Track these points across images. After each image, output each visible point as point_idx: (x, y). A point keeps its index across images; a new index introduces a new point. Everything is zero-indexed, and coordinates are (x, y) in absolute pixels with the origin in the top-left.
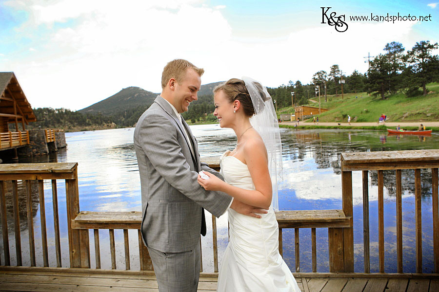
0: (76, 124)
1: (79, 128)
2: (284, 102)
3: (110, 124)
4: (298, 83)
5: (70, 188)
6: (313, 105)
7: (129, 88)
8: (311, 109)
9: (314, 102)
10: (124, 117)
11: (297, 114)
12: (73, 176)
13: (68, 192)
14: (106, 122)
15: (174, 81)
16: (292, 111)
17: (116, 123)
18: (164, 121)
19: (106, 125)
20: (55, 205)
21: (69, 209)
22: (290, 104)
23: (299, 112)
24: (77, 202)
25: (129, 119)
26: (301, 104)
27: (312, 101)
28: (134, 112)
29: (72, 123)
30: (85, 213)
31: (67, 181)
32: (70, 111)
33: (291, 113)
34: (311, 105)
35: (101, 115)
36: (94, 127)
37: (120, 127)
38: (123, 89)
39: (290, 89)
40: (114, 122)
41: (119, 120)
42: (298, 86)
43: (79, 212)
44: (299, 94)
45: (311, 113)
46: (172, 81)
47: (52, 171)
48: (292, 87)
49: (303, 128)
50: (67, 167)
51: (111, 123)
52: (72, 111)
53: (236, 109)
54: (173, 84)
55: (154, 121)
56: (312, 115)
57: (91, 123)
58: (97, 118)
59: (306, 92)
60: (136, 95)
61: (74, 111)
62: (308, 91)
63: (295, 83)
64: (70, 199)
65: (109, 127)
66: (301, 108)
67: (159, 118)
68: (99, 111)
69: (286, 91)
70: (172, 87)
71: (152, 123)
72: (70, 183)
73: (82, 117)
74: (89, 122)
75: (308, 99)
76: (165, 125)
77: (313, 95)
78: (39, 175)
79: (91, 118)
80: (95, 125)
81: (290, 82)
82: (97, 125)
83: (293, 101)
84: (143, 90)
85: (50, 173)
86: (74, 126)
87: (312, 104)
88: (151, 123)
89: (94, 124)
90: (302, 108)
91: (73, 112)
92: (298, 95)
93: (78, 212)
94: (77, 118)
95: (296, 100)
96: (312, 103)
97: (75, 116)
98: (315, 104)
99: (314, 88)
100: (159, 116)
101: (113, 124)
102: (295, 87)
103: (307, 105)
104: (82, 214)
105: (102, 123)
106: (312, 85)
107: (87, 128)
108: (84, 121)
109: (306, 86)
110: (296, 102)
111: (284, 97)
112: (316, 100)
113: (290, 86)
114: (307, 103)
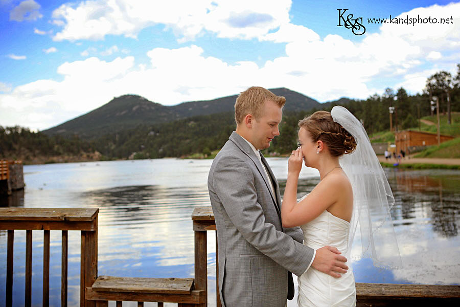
0: (37, 152)
1: (43, 158)
2: (377, 123)
3: (91, 154)
4: (402, 92)
5: (87, 243)
6: (428, 130)
7: (124, 98)
8: (424, 136)
9: (429, 124)
10: (115, 143)
11: (399, 143)
12: (93, 226)
13: (84, 248)
14: (86, 150)
15: (251, 117)
16: (391, 139)
17: (101, 153)
18: (240, 163)
19: (85, 155)
20: (65, 266)
21: (83, 272)
22: (386, 127)
23: (402, 141)
24: (95, 263)
25: (123, 147)
26: (406, 126)
27: (426, 123)
28: (130, 135)
29: (31, 150)
30: (105, 278)
31: (83, 233)
32: (29, 131)
33: (389, 142)
34: (423, 130)
35: (78, 139)
36: (66, 158)
37: (107, 158)
38: (115, 99)
39: (388, 101)
40: (98, 151)
41: (106, 147)
42: (400, 97)
43: (97, 277)
44: (403, 110)
45: (424, 143)
46: (248, 118)
47: (65, 218)
48: (391, 99)
49: (410, 167)
50: (86, 213)
51: (94, 152)
52: (32, 131)
53: (319, 149)
54: (250, 121)
55: (230, 164)
56: (425, 146)
57: (61, 151)
58: (72, 144)
59: (415, 106)
60: (134, 109)
61: (36, 131)
62: (418, 105)
63: (395, 91)
64: (86, 259)
65: (90, 159)
66: (405, 135)
67: (234, 160)
68: (76, 133)
69: (380, 105)
70: (249, 124)
71: (227, 166)
72: (87, 236)
73: (48, 141)
74: (58, 149)
75: (417, 118)
76: (241, 168)
77: (427, 111)
78: (46, 224)
79: (61, 143)
80: (68, 155)
81: (388, 90)
82: (71, 154)
83: (393, 122)
84: (146, 100)
85: (62, 222)
86: (35, 156)
87: (426, 128)
88: (225, 166)
89: (66, 154)
90: (408, 134)
91: (33, 133)
92: (400, 111)
93: (95, 276)
94: (40, 143)
95: (398, 119)
96: (424, 125)
97: (37, 140)
98: (430, 127)
99: (429, 102)
100: (235, 158)
101: (97, 153)
102: (396, 98)
103: (417, 130)
104: (102, 279)
105: (79, 152)
106: (425, 95)
107: (55, 159)
108: (51, 148)
109: (414, 97)
110: (398, 123)
111: (377, 116)
112: (432, 121)
113: (387, 97)
114: (416, 125)
